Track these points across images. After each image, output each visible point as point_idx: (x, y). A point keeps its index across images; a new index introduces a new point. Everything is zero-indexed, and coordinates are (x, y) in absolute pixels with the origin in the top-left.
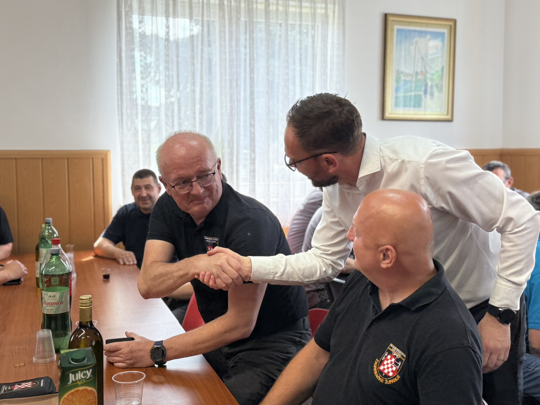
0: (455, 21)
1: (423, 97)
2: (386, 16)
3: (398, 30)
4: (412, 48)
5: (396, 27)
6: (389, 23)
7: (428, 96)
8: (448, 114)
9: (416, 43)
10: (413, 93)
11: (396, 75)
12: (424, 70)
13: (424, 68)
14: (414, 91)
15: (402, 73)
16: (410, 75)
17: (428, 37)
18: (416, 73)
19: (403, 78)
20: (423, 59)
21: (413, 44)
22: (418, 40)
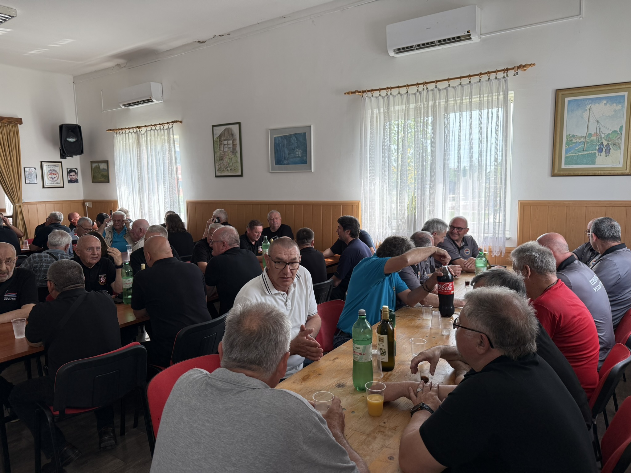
1: (597, 155)
2: (557, 92)
3: (569, 102)
4: (586, 114)
5: (567, 99)
6: (560, 98)
7: (603, 153)
8: (626, 169)
9: (590, 109)
10: (585, 153)
11: (567, 139)
12: (598, 132)
13: (598, 129)
14: (586, 151)
15: (573, 136)
16: (583, 137)
17: (604, 102)
18: (590, 135)
19: (574, 141)
20: (598, 121)
21: (586, 110)
22: (592, 106)
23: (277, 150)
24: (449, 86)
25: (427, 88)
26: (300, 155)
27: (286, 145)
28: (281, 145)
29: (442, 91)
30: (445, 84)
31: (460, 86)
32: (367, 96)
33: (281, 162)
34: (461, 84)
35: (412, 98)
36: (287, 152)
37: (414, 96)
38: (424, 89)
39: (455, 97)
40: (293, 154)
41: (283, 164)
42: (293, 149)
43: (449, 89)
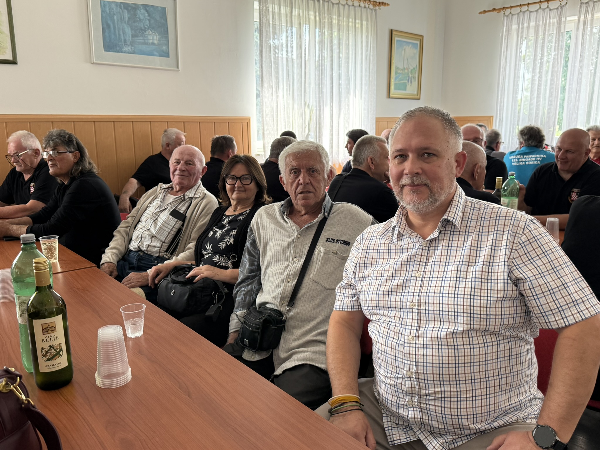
0: (422, 36)
2: (392, 31)
4: (403, 53)
5: (396, 39)
6: (393, 36)
8: (418, 95)
9: (405, 49)
10: (403, 82)
12: (408, 67)
15: (398, 68)
17: (410, 46)
18: (405, 69)
19: (398, 72)
20: (407, 60)
23: (109, 26)
26: (155, 42)
27: (127, 19)
28: (115, 17)
33: (118, 48)
36: (129, 31)
40: (141, 38)
41: (122, 52)
42: (142, 30)
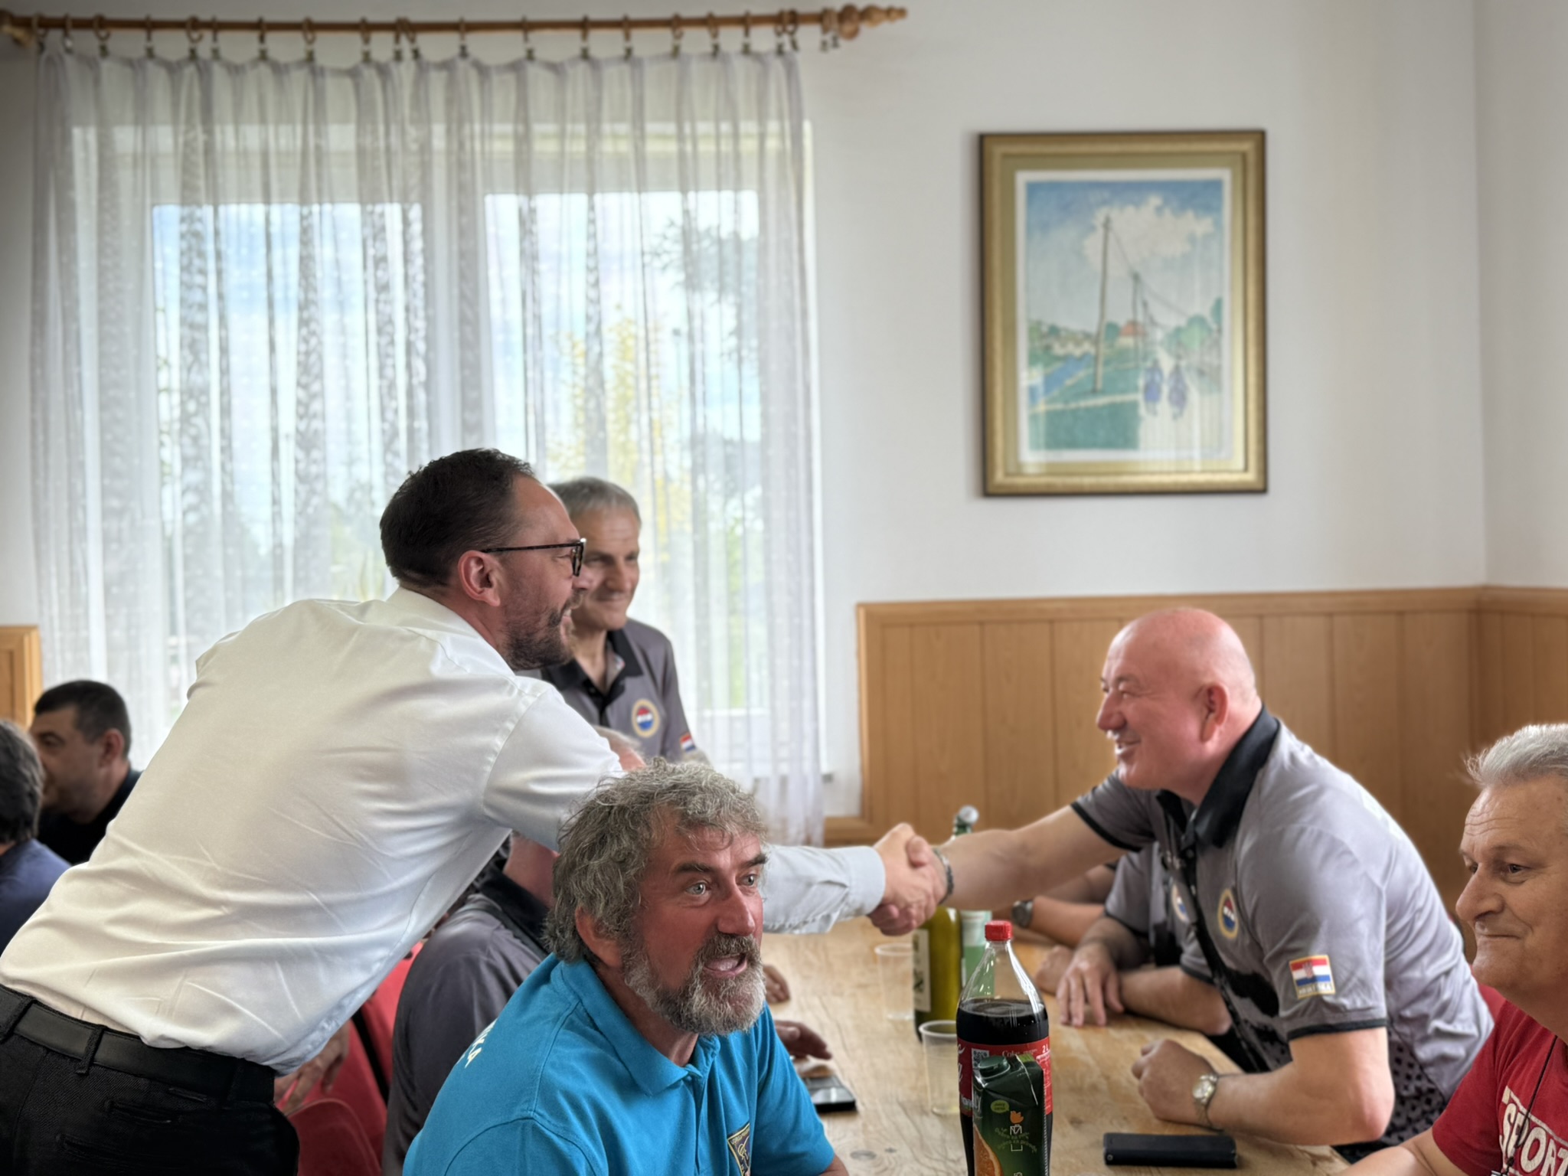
0: (1259, 137)
1: (1142, 410)
2: (983, 143)
3: (1033, 188)
4: (1093, 244)
5: (1023, 178)
6: (996, 167)
8: (1246, 469)
9: (1107, 225)
10: (1101, 401)
11: (1031, 340)
12: (1140, 318)
13: (1140, 308)
14: (1104, 392)
15: (1054, 331)
16: (1087, 336)
17: (1155, 201)
18: (1113, 330)
19: (1058, 350)
20: (1136, 278)
21: (1093, 228)
22: (1115, 214)
24: (530, 56)
25: (416, 54)
29: (496, 79)
30: (510, 45)
31: (582, 67)
32: (69, 51)
34: (585, 55)
35: (337, 91)
37: (348, 82)
38: (398, 56)
39: (561, 114)
43: (533, 71)
